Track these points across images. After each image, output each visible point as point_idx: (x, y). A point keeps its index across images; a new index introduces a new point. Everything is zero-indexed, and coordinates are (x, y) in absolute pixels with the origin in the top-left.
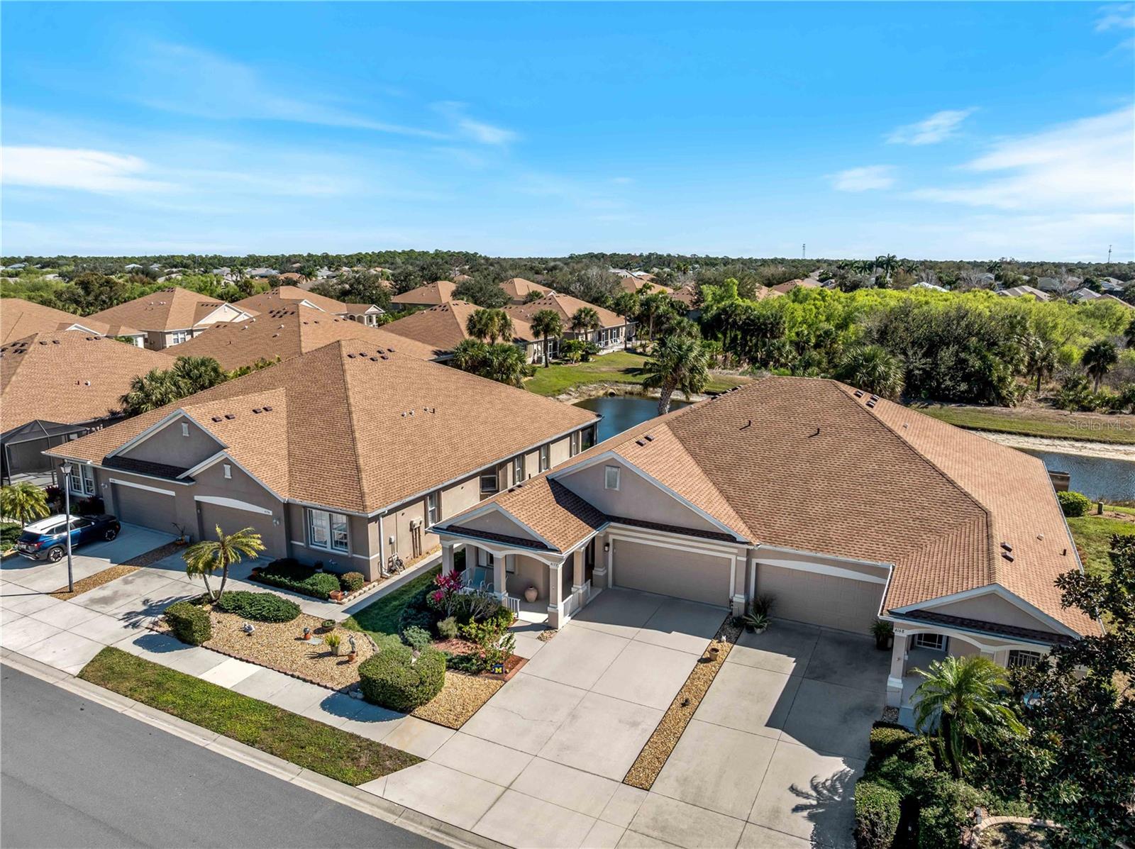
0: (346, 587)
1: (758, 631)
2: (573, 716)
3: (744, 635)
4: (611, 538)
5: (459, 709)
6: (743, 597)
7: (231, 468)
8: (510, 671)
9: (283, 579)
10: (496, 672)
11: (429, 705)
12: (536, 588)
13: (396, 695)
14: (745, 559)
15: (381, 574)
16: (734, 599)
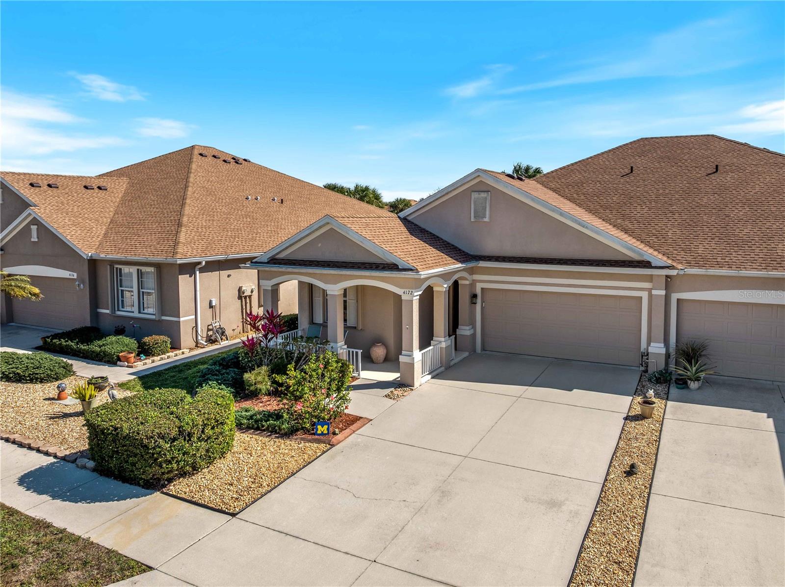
0: (145, 351)
1: (693, 385)
2: (443, 493)
3: (674, 391)
4: (479, 287)
5: (246, 481)
6: (662, 345)
7: (37, 229)
8: (340, 432)
9: (70, 343)
10: (319, 432)
11: (198, 477)
12: (385, 345)
13: (135, 455)
14: (663, 292)
15: (197, 343)
16: (651, 350)
